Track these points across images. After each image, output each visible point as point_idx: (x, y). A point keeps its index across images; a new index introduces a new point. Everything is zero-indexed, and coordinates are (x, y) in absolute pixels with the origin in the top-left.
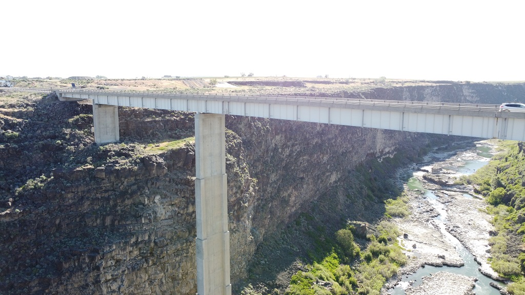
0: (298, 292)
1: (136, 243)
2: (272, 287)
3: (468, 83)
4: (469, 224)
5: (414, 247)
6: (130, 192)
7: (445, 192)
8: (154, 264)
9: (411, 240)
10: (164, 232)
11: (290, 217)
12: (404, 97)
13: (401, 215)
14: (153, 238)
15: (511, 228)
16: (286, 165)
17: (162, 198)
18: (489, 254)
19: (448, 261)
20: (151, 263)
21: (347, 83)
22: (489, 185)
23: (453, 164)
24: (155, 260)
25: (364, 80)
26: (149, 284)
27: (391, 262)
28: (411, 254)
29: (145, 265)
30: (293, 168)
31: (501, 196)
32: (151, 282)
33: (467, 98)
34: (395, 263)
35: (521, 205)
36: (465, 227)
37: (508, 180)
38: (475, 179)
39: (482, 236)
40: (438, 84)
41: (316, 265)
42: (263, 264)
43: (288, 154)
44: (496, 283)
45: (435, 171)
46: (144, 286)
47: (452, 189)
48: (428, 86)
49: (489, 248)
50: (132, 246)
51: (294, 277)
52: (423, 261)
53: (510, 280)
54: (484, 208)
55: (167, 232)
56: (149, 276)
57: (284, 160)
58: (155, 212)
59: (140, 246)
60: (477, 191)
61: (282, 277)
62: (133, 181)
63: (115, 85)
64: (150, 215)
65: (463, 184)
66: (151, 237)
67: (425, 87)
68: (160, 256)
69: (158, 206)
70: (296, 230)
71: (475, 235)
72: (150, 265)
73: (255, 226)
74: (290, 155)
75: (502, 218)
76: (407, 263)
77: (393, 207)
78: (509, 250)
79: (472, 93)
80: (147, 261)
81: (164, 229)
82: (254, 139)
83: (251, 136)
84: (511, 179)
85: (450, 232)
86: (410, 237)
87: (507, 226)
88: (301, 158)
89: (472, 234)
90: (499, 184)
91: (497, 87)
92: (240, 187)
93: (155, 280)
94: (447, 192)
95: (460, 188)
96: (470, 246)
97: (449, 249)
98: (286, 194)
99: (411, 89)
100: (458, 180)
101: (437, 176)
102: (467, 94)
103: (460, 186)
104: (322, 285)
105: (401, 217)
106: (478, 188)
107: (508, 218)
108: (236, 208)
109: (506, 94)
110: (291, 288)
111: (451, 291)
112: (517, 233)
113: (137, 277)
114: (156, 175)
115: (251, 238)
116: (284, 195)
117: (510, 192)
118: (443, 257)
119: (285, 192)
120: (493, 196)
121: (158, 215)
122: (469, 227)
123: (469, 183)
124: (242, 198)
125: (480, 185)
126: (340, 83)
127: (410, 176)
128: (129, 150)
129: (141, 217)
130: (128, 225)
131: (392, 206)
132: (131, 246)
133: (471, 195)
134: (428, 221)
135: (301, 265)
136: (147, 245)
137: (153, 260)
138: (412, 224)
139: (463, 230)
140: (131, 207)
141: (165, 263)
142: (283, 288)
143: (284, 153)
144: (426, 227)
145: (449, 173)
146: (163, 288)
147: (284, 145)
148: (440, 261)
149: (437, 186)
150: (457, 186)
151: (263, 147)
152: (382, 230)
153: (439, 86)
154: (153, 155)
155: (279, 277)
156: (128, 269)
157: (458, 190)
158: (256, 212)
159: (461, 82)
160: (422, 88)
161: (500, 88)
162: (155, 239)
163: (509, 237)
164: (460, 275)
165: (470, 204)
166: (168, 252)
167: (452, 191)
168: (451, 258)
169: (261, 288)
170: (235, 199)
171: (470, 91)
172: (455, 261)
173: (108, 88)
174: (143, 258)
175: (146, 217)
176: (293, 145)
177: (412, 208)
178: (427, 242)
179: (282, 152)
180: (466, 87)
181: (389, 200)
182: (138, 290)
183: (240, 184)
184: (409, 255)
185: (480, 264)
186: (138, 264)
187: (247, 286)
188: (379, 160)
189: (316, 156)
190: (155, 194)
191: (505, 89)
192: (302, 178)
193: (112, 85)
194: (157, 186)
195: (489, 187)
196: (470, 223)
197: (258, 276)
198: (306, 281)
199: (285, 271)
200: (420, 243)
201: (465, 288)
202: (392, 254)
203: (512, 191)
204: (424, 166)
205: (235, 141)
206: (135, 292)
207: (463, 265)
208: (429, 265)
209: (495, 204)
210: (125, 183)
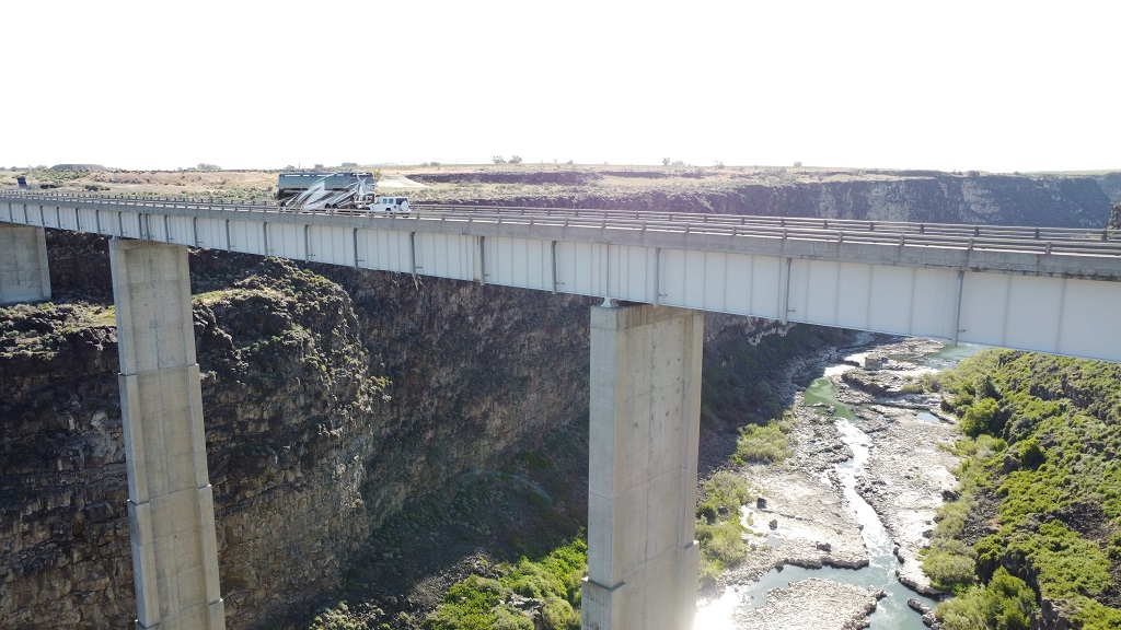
0: (454, 620)
1: (41, 516)
2: (393, 609)
3: (974, 176)
4: (908, 477)
5: (773, 525)
6: (36, 405)
7: (879, 408)
8: (86, 558)
9: (770, 512)
10: (112, 489)
11: (489, 461)
12: (822, 204)
13: (766, 459)
14: (81, 502)
15: (989, 484)
16: (487, 349)
17: (110, 417)
18: (927, 540)
19: (834, 557)
20: (76, 555)
21: (698, 175)
22: (972, 392)
23: (916, 350)
24: (88, 551)
25: (742, 169)
26: (74, 602)
27: (708, 559)
28: (759, 542)
29: (62, 561)
30: (501, 356)
31: (988, 415)
32: (79, 598)
33: (973, 208)
34: (718, 561)
35: (1019, 435)
36: (896, 483)
37: (1008, 382)
38: (949, 380)
39: (925, 503)
40: (903, 178)
41: (526, 563)
42: (389, 559)
43: (490, 326)
44: (918, 600)
45: (873, 365)
46: (59, 606)
47: (897, 403)
48: (877, 183)
49: (934, 526)
50: (27, 520)
51: (455, 588)
52: (779, 555)
53: (949, 593)
54: (951, 442)
55: (116, 488)
56: (74, 585)
57: (480, 339)
58: (89, 449)
59: (51, 519)
60: (947, 408)
61: (425, 589)
62: (47, 383)
63: (134, 182)
64: (76, 453)
65: (921, 392)
66: (77, 501)
67: (870, 183)
68: (98, 541)
69: (99, 435)
70: (498, 489)
71: (912, 499)
72: (75, 560)
73: (373, 477)
74: (494, 330)
75: (979, 463)
76: (744, 561)
77: (753, 441)
78: (966, 531)
79: (982, 196)
80: (69, 554)
81: (111, 482)
82: (392, 295)
83: (387, 289)
84: (1015, 380)
85: (861, 495)
86: (771, 505)
87: (983, 480)
88: (523, 336)
89: (909, 497)
90: (989, 392)
91: (1039, 183)
92: (318, 395)
93: (88, 592)
94: (884, 409)
95: (913, 401)
96: (895, 525)
97: (845, 531)
98: (476, 412)
99: (838, 189)
100: (912, 385)
101: (870, 375)
102: (973, 199)
103: (914, 397)
104: (517, 606)
105: (766, 463)
106: (950, 399)
107: (990, 464)
108: (305, 437)
109: (1058, 198)
110: (442, 613)
111: (819, 620)
112: (995, 495)
113: (41, 588)
114: (102, 370)
115: (357, 504)
116: (473, 413)
117: (1006, 407)
118: (826, 548)
119: (474, 408)
120: (972, 417)
121: (98, 453)
122: (906, 482)
123: (935, 388)
124: (326, 418)
125: (955, 392)
126: (683, 176)
127: (819, 374)
128: (53, 317)
129: (55, 458)
130: (26, 476)
131: (754, 439)
132: (25, 521)
133: (935, 415)
134: (822, 469)
135: (484, 562)
136: (67, 518)
137: (82, 551)
138: (785, 476)
139: (891, 490)
140: (37, 438)
141: (111, 556)
142: (422, 611)
143: (480, 325)
144: (814, 483)
145: (901, 369)
146: (110, 609)
147: (480, 307)
148: (817, 556)
149: (866, 395)
150: (908, 396)
151: (418, 311)
152: (712, 491)
153: (907, 182)
154: (103, 328)
155: (421, 588)
156: (15, 571)
157: (907, 404)
158: (383, 449)
159: (960, 173)
160: (864, 186)
161: (1046, 186)
162: (86, 505)
163: (976, 504)
164: (848, 586)
165: (924, 433)
166: (118, 532)
167: (897, 406)
168: (843, 549)
169: (368, 610)
170: (302, 418)
171: (979, 192)
172: (851, 555)
173: (108, 189)
174: (59, 545)
175: (65, 459)
176: (503, 309)
177: (796, 443)
178: (804, 517)
179: (476, 323)
180: (969, 184)
181: (750, 426)
182: (43, 615)
183: (318, 388)
184: (756, 543)
185: (902, 561)
186: (42, 560)
187: (334, 607)
188: (750, 340)
189: (564, 331)
190: (95, 408)
191: (1058, 189)
192: (526, 379)
193: (126, 182)
194: (103, 391)
195: (971, 397)
196: (911, 474)
197: (366, 586)
198: (482, 597)
199: (440, 575)
200: (789, 517)
201: (848, 612)
202: (718, 542)
203: (1010, 404)
204: (852, 353)
205: (325, 299)
206: (36, 621)
207: (866, 564)
208: (793, 564)
209: (974, 433)
210: (26, 386)
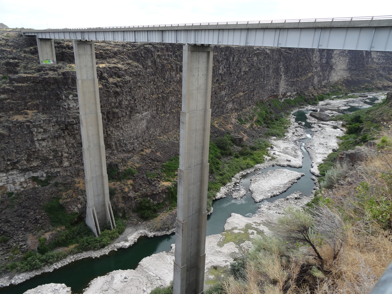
1: (57, 121)
7: (320, 125)
9: (274, 150)
13: (277, 135)
17: (74, 96)
18: (323, 162)
19: (292, 164)
26: (66, 146)
31: (355, 128)
35: (363, 134)
39: (326, 152)
44: (314, 177)
46: (63, 146)
50: (54, 123)
54: (341, 136)
55: (76, 116)
56: (66, 141)
59: (59, 123)
60: (343, 126)
64: (65, 105)
65: (336, 121)
66: (66, 119)
68: (72, 130)
69: (71, 101)
72: (66, 135)
80: (64, 133)
85: (306, 149)
89: (321, 150)
93: (69, 144)
96: (314, 157)
101: (320, 114)
106: (345, 123)
107: (351, 142)
113: (58, 141)
118: (289, 161)
121: (71, 106)
123: (341, 120)
125: (348, 121)
129: (60, 106)
136: (63, 123)
137: (68, 132)
138: (282, 141)
145: (332, 113)
149: (317, 121)
150: (331, 122)
167: (326, 125)
168: (295, 162)
172: (297, 164)
174: (62, 130)
177: (288, 132)
184: (267, 158)
185: (312, 167)
188: (280, 100)
190: (70, 93)
194: (72, 89)
200: (280, 152)
201: (291, 178)
207: (301, 167)
208: (278, 165)
209: (350, 133)
